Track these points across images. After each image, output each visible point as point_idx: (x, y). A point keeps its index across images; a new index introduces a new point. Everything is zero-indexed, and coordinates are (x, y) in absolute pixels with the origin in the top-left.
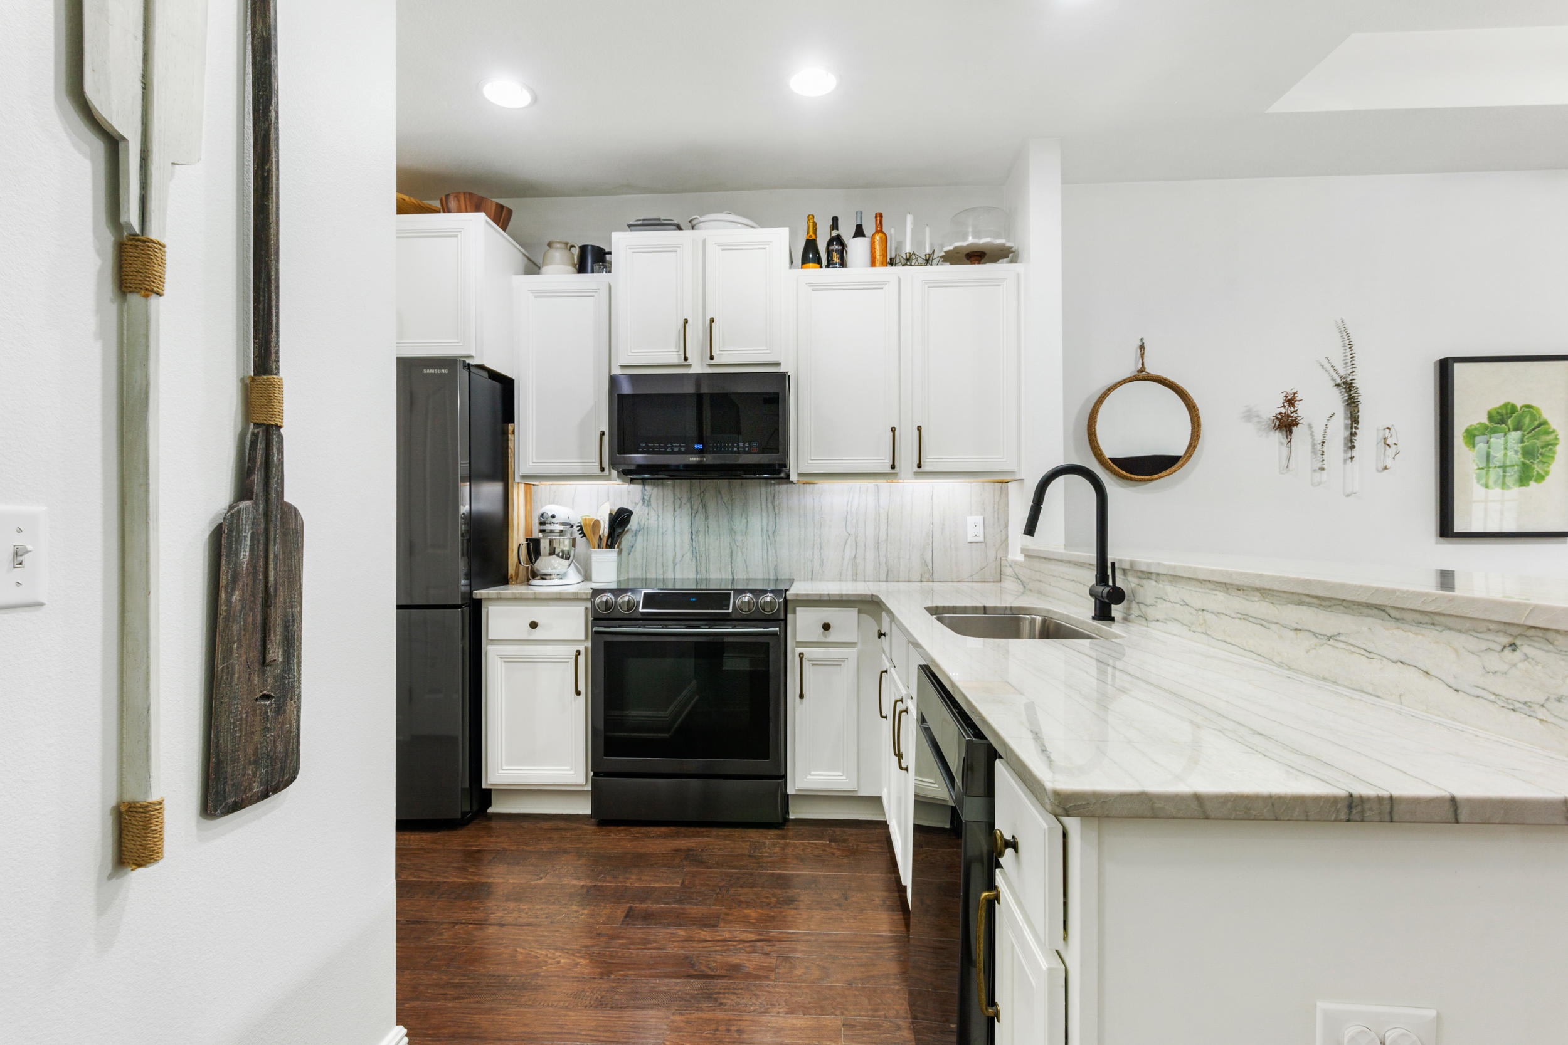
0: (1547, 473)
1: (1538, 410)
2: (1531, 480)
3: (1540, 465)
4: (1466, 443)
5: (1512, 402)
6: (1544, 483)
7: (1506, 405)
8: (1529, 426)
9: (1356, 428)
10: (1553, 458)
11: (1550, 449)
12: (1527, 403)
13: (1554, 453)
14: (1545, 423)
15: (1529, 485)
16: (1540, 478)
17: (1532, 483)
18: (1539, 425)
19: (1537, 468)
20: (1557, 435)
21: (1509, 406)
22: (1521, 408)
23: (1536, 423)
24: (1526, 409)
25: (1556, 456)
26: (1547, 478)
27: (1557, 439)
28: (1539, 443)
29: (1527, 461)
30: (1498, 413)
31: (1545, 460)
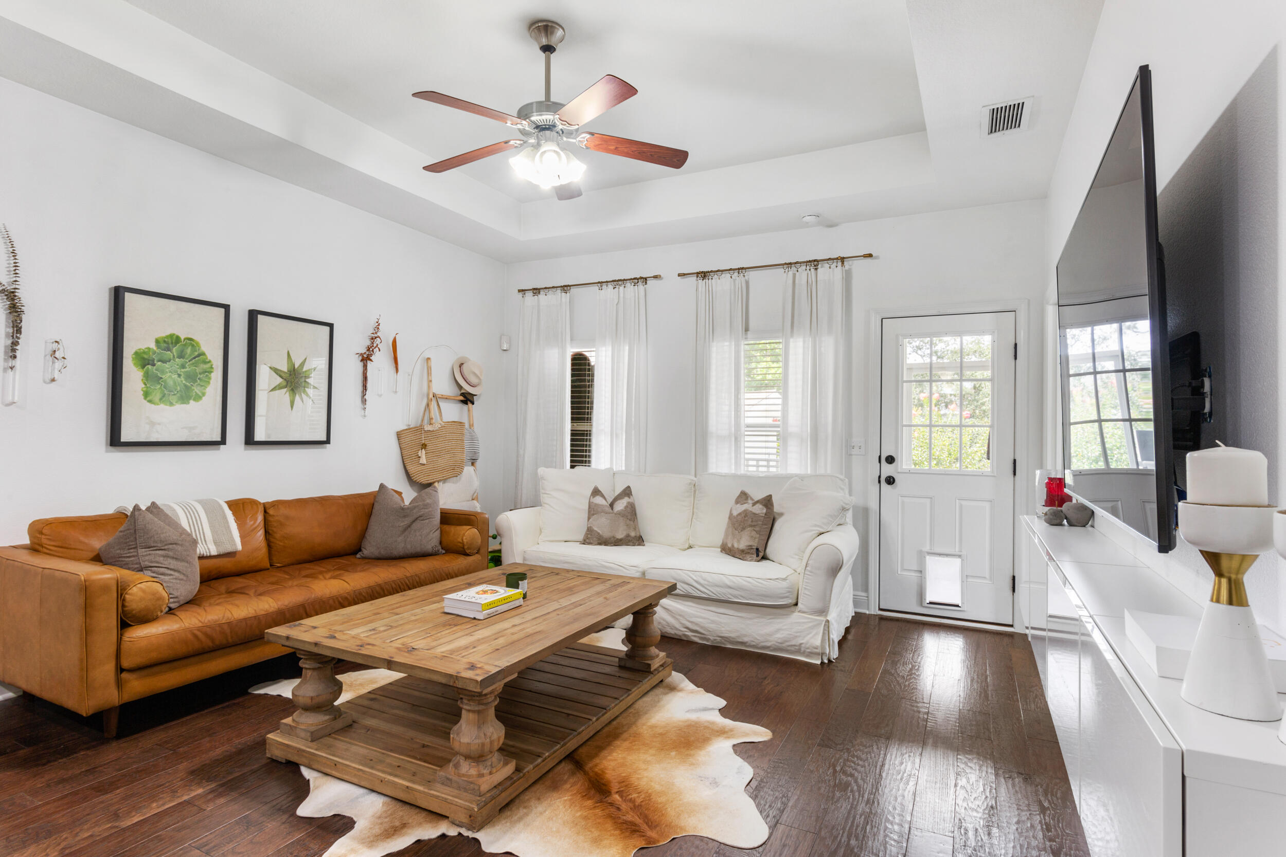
0: (204, 394)
1: (197, 343)
2: (190, 399)
3: (199, 388)
4: (134, 364)
5: (177, 334)
6: (200, 402)
7: (171, 336)
8: (190, 355)
9: (19, 338)
10: (209, 383)
11: (207, 375)
12: (190, 336)
13: (210, 378)
14: (203, 354)
15: (189, 403)
16: (198, 398)
17: (192, 402)
18: (199, 355)
19: (196, 390)
20: (212, 365)
21: (175, 337)
22: (184, 340)
23: (196, 353)
24: (188, 341)
25: (212, 382)
26: (203, 398)
27: (212, 368)
28: (198, 370)
29: (188, 384)
30: (165, 341)
31: (201, 384)
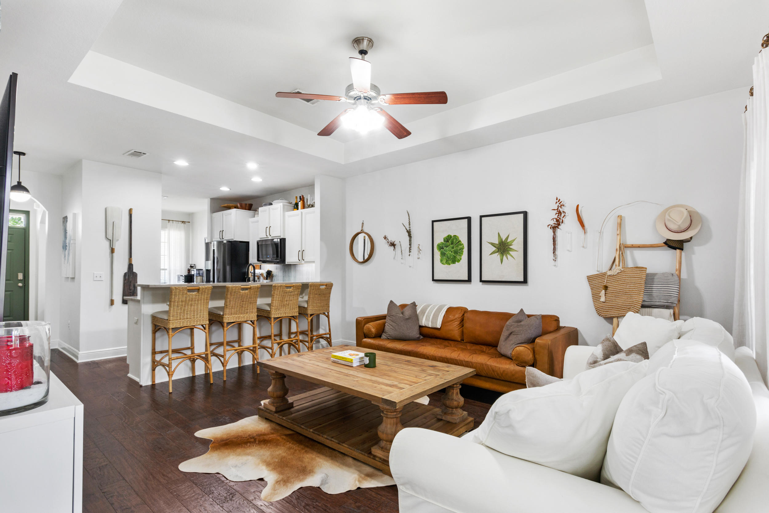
0: (461, 259)
1: (458, 237)
2: (456, 262)
3: (459, 256)
4: (437, 249)
5: (450, 234)
6: (460, 262)
7: (449, 236)
8: (455, 243)
10: (462, 254)
11: (462, 251)
12: (455, 235)
13: (463, 252)
14: (460, 241)
15: (455, 263)
16: (459, 261)
17: (456, 263)
18: (458, 242)
19: (458, 257)
20: (463, 246)
21: (450, 236)
22: (453, 236)
23: (457, 241)
24: (455, 237)
25: (464, 253)
26: (461, 261)
27: (463, 247)
28: (458, 249)
29: (455, 255)
30: (446, 238)
31: (460, 254)
